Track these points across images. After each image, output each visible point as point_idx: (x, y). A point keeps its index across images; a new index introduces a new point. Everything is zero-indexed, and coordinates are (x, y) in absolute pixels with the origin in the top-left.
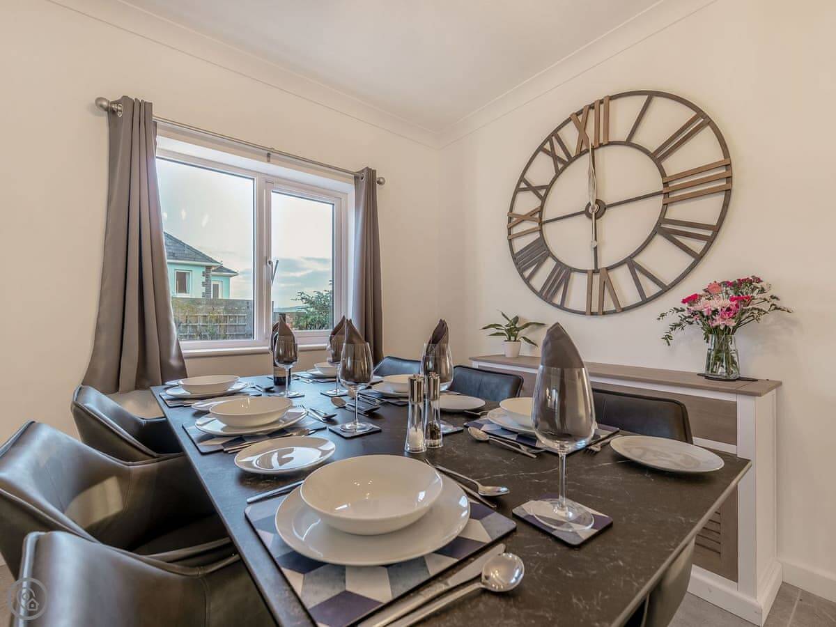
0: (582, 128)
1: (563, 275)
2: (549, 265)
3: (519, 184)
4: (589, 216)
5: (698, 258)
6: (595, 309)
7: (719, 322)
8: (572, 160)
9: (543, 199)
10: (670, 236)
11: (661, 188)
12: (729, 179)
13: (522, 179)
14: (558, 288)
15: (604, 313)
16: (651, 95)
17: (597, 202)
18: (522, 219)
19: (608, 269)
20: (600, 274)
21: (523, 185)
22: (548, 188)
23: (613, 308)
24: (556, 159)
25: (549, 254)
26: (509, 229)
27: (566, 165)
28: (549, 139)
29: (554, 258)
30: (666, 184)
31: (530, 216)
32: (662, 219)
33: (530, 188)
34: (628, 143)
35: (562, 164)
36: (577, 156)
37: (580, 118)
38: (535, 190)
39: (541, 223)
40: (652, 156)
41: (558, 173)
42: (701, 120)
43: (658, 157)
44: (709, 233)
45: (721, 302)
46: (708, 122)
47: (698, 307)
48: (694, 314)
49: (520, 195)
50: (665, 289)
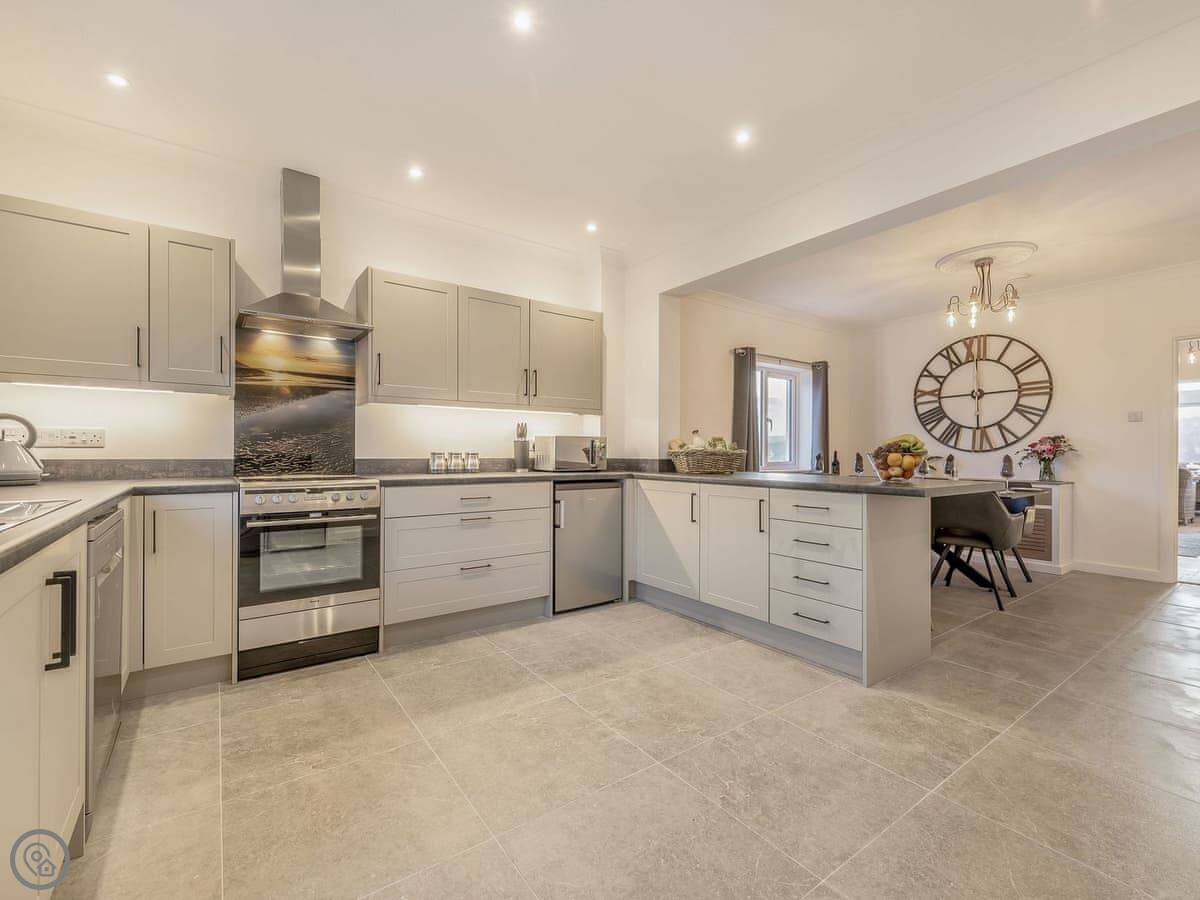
0: (969, 347)
1: (955, 429)
2: (945, 423)
3: (923, 372)
4: (974, 397)
5: (1036, 425)
6: (977, 448)
7: (1045, 455)
8: (961, 364)
9: (941, 384)
10: (1021, 412)
11: (1016, 388)
12: (1051, 389)
13: (925, 369)
14: (952, 436)
15: (984, 451)
16: (1012, 340)
17: (979, 390)
18: (924, 393)
19: (985, 427)
20: (981, 430)
21: (926, 372)
22: (945, 378)
23: (988, 448)
24: (951, 362)
25: (946, 416)
26: (915, 400)
27: (958, 366)
28: (946, 349)
29: (949, 419)
30: (1019, 387)
31: (931, 393)
32: (1017, 404)
33: (931, 375)
34: (998, 361)
35: (955, 365)
36: (964, 364)
37: (968, 341)
38: (936, 378)
39: (940, 398)
40: (1012, 371)
41: (952, 370)
42: (1037, 358)
43: (1015, 372)
44: (1041, 413)
45: (1046, 447)
46: (1041, 360)
47: (1036, 449)
48: (1034, 452)
49: (923, 379)
50: (1019, 439)
